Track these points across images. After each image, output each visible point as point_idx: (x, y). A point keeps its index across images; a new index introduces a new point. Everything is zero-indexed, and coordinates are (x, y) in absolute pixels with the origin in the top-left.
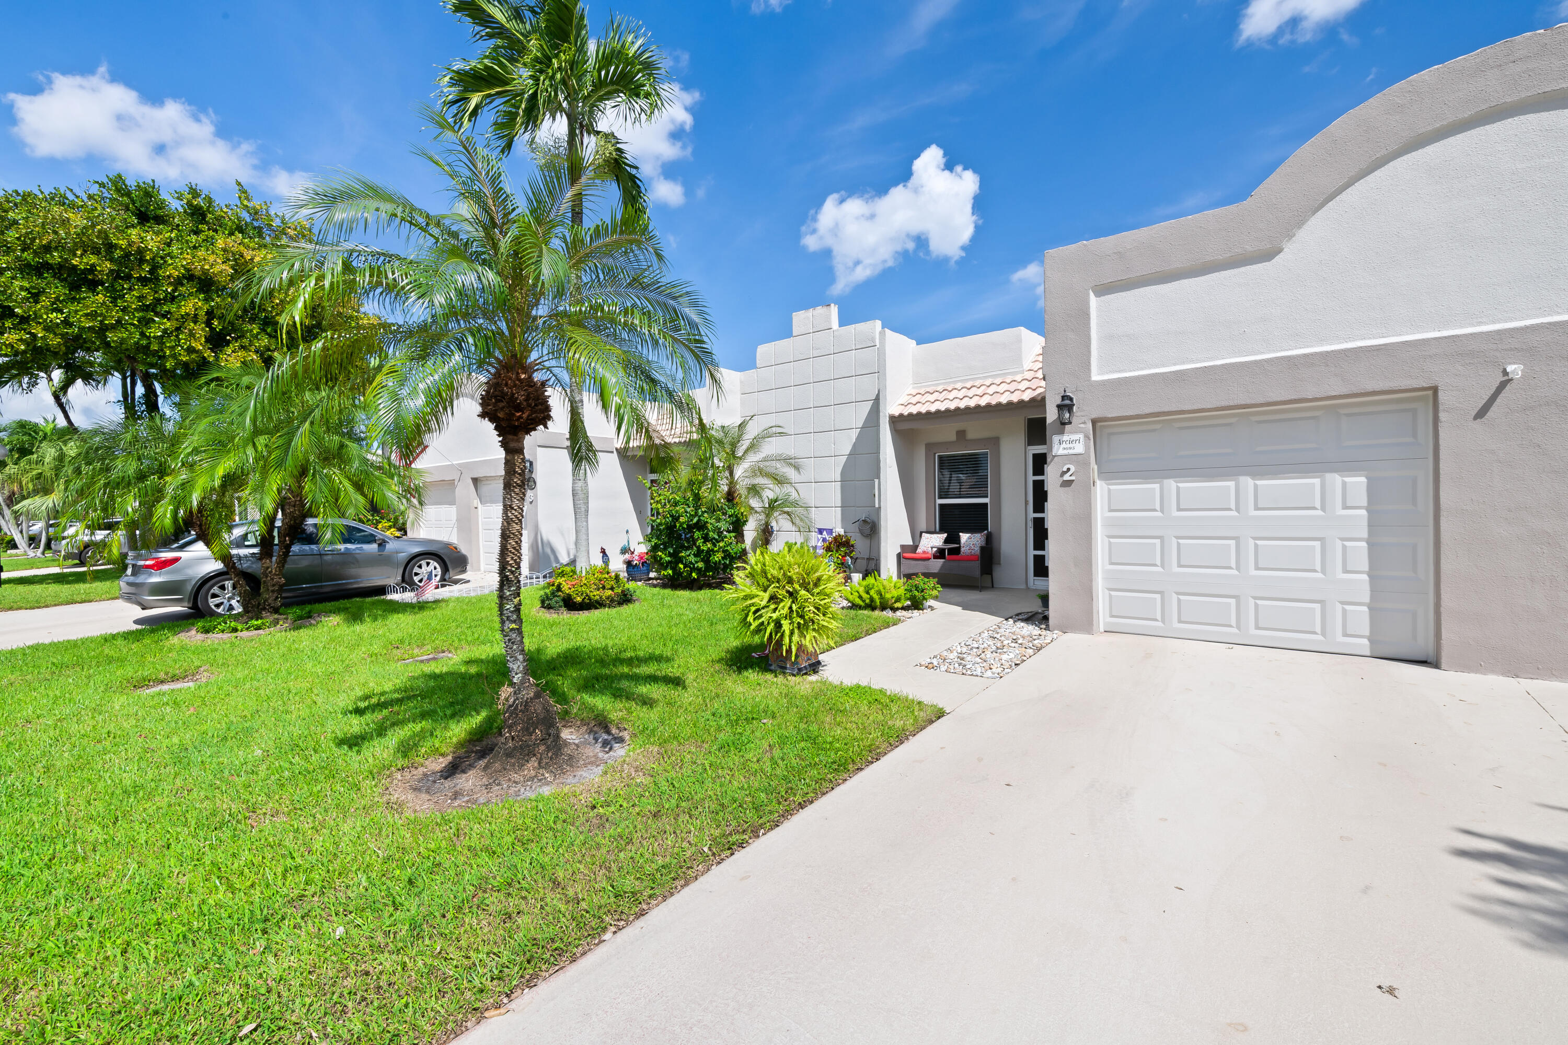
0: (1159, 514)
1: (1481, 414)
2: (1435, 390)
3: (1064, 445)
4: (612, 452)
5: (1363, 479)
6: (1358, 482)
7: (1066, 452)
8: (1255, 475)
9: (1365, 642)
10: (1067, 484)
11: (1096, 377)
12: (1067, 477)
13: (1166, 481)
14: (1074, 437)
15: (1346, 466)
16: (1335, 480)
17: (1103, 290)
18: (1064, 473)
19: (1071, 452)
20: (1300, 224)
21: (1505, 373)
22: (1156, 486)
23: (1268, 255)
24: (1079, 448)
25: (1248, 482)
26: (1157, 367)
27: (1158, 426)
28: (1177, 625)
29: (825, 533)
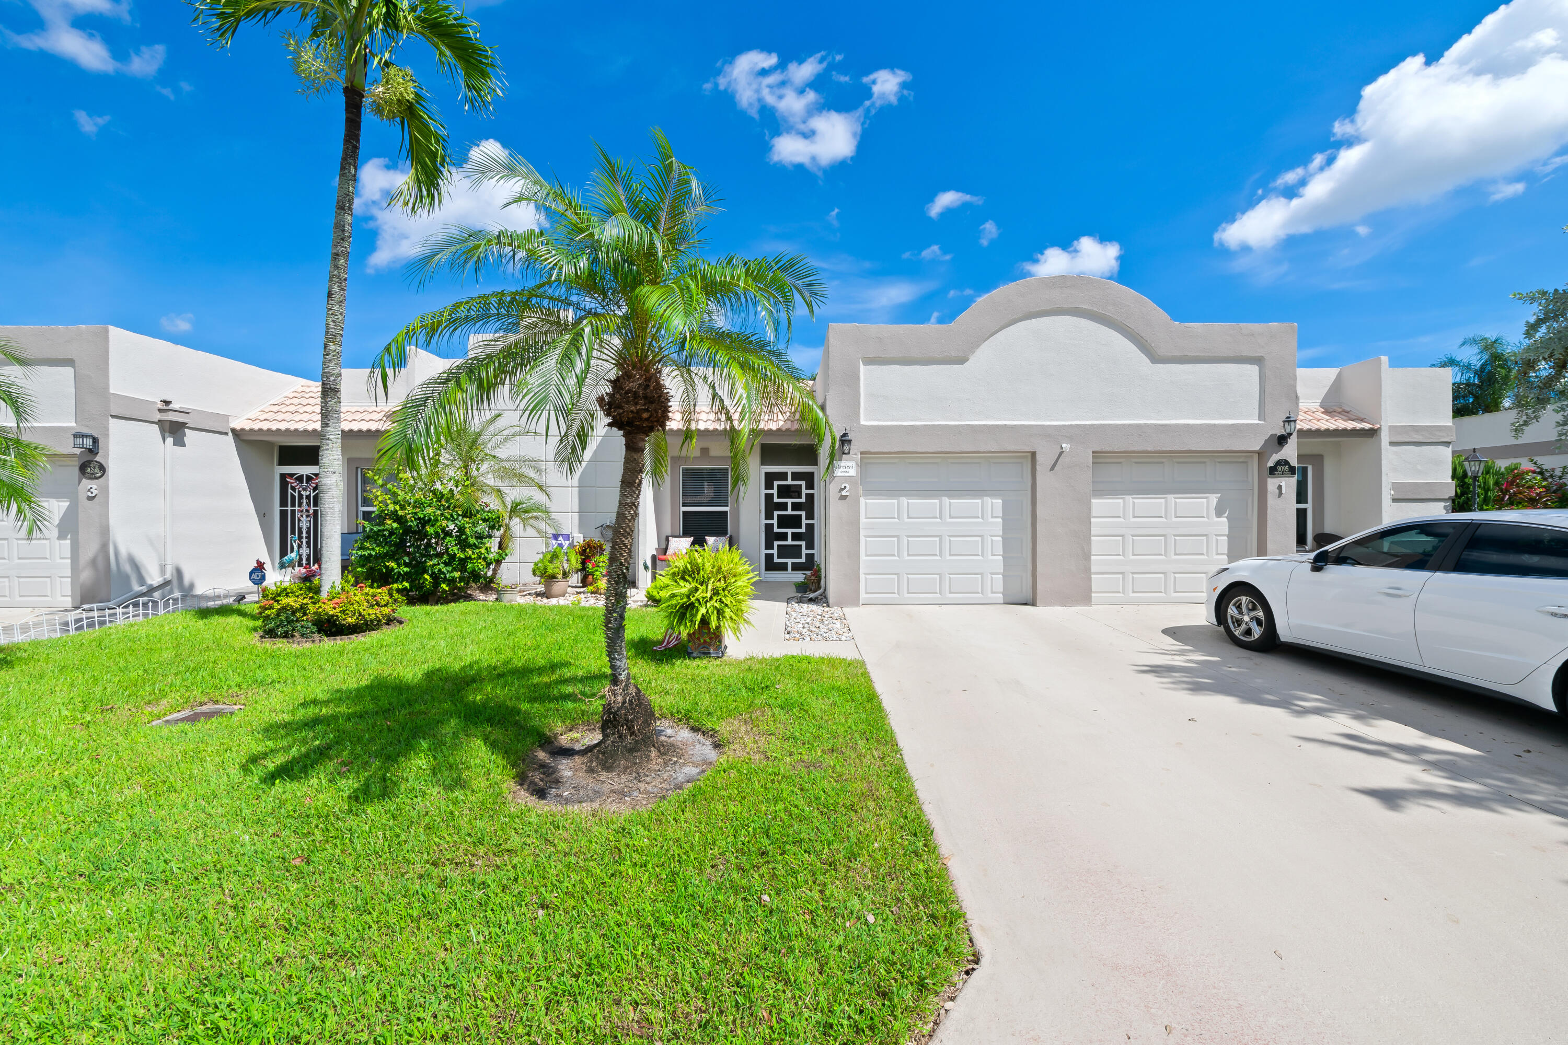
0: (896, 520)
1: (1052, 468)
2: (1034, 454)
3: (841, 469)
4: (226, 434)
5: (1000, 501)
6: (998, 502)
7: (843, 474)
8: (951, 496)
9: (1001, 595)
10: (844, 498)
11: (863, 422)
12: (844, 493)
13: (901, 498)
14: (849, 464)
15: (993, 493)
16: (988, 500)
17: (869, 361)
18: (842, 490)
19: (847, 474)
20: (978, 346)
21: (1062, 448)
22: (895, 501)
23: (962, 361)
24: (852, 472)
25: (946, 500)
26: (901, 420)
27: (896, 461)
28: (907, 595)
29: (560, 538)
